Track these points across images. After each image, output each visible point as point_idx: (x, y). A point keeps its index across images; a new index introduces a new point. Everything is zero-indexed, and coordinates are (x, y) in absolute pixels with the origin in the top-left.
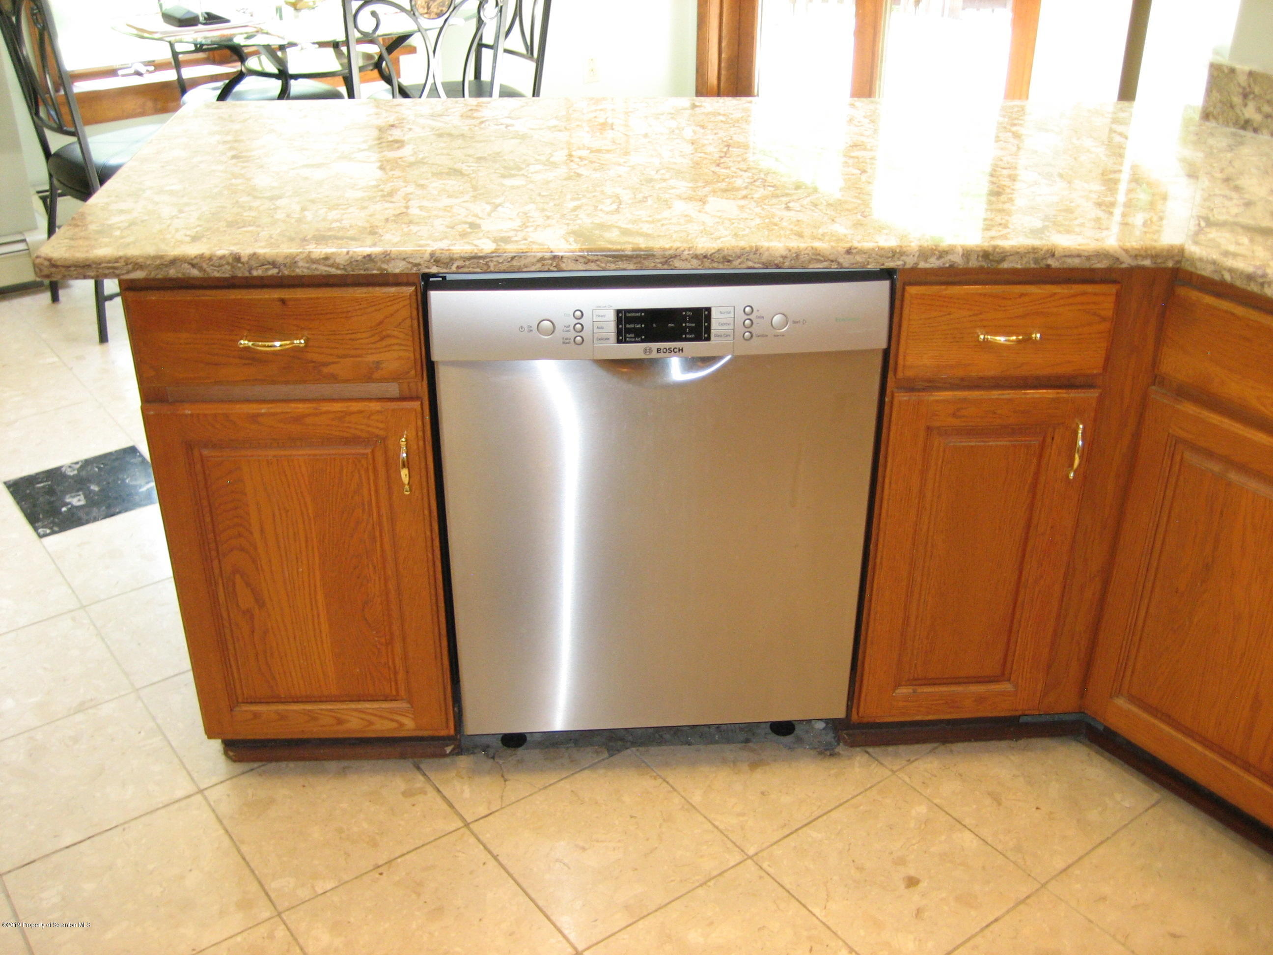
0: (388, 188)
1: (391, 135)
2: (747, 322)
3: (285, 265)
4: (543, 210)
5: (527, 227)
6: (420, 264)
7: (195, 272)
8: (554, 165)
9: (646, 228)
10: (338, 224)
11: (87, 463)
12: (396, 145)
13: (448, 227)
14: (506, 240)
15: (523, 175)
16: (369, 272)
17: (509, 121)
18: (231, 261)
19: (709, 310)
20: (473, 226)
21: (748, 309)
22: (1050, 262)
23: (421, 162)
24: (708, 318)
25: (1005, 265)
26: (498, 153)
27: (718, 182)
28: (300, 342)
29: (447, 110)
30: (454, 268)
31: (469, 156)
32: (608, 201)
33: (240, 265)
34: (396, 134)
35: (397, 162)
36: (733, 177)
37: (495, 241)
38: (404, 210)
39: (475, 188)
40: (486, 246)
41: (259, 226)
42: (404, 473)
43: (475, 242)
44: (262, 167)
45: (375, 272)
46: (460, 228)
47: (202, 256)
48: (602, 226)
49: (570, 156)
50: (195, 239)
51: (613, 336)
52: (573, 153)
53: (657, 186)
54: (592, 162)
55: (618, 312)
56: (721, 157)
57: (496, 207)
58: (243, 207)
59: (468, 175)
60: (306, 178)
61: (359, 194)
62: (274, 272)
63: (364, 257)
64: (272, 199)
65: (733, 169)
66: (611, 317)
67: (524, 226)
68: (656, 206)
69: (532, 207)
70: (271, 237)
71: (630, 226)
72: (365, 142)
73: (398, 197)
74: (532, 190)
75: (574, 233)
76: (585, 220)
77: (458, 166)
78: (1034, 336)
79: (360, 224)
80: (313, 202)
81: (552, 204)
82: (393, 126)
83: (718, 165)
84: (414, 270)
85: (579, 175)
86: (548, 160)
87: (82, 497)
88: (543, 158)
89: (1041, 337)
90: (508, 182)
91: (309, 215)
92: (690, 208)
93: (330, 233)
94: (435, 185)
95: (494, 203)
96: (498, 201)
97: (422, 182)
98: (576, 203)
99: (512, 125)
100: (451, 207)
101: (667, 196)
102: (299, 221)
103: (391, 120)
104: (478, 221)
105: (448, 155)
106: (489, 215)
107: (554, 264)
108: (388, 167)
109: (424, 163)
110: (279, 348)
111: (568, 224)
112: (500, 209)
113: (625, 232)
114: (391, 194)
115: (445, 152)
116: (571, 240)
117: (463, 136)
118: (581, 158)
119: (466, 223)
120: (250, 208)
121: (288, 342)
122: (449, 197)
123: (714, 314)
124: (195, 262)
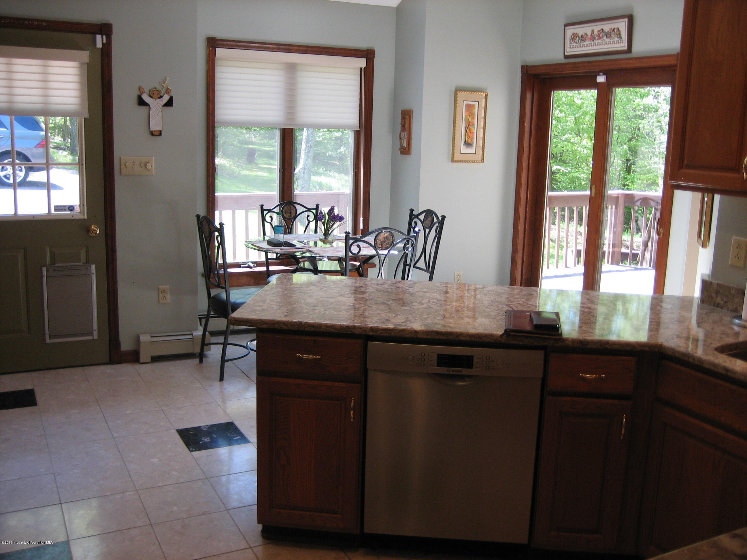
0: (357, 306)
1: (360, 290)
2: (488, 362)
3: (317, 327)
4: (415, 317)
5: (407, 322)
6: (366, 331)
7: (285, 327)
8: (422, 304)
9: (452, 325)
10: (338, 316)
11: (212, 426)
12: (362, 293)
13: (378, 320)
14: (399, 325)
15: (409, 306)
16: (347, 332)
17: (407, 288)
18: (298, 324)
19: (473, 357)
20: (387, 320)
21: (488, 357)
22: (607, 346)
23: (371, 299)
24: (472, 360)
25: (589, 346)
26: (401, 298)
27: (485, 313)
28: (319, 357)
29: (384, 283)
30: (378, 333)
31: (390, 298)
32: (440, 316)
33: (301, 326)
34: (363, 289)
35: (362, 299)
36: (491, 312)
37: (395, 325)
38: (363, 314)
39: (390, 309)
40: (391, 326)
41: (309, 314)
42: (352, 412)
43: (387, 325)
44: (310, 296)
45: (349, 332)
46: (382, 320)
47: (288, 321)
48: (435, 324)
49: (429, 301)
50: (285, 316)
51: (436, 364)
52: (431, 300)
53: (460, 313)
54: (437, 304)
55: (438, 355)
56: (489, 305)
57: (397, 315)
58: (303, 308)
59: (388, 305)
60: (326, 301)
61: (346, 307)
62: (313, 329)
63: (346, 327)
64: (314, 306)
65: (492, 309)
66: (435, 356)
67: (406, 321)
68: (458, 319)
69: (411, 316)
70: (313, 318)
71: (446, 324)
72: (349, 291)
73: (361, 309)
74: (412, 311)
75: (424, 325)
76: (429, 321)
77: (385, 301)
78: (602, 376)
79: (346, 316)
80: (329, 308)
81: (418, 316)
82: (362, 287)
83: (486, 308)
84: (364, 333)
85: (431, 308)
86: (420, 302)
87: (209, 439)
88: (418, 301)
89: (605, 376)
90: (403, 308)
91: (327, 312)
92: (470, 321)
93: (335, 318)
94: (375, 307)
95: (396, 314)
96: (398, 313)
97: (370, 306)
98: (427, 316)
99: (409, 290)
100: (380, 314)
101: (463, 316)
102: (323, 314)
103: (361, 285)
104: (389, 319)
105: (382, 297)
106: (394, 317)
107: (415, 335)
108: (358, 300)
109: (372, 300)
110: (310, 358)
111: (423, 322)
112: (398, 316)
113: (444, 326)
114: (359, 308)
115: (381, 296)
116: (423, 327)
117: (388, 292)
118: (433, 302)
119: (385, 319)
120: (306, 309)
121: (314, 356)
122: (380, 311)
123: (475, 358)
124: (285, 323)
